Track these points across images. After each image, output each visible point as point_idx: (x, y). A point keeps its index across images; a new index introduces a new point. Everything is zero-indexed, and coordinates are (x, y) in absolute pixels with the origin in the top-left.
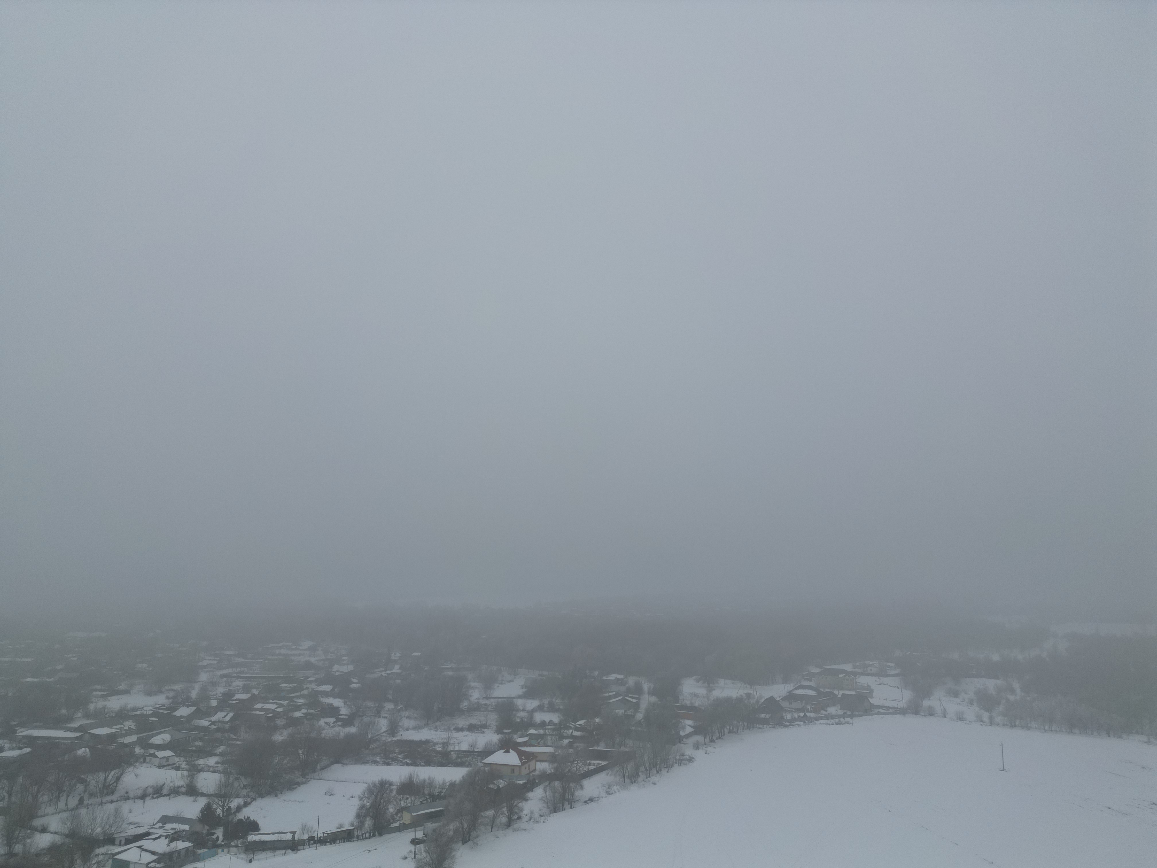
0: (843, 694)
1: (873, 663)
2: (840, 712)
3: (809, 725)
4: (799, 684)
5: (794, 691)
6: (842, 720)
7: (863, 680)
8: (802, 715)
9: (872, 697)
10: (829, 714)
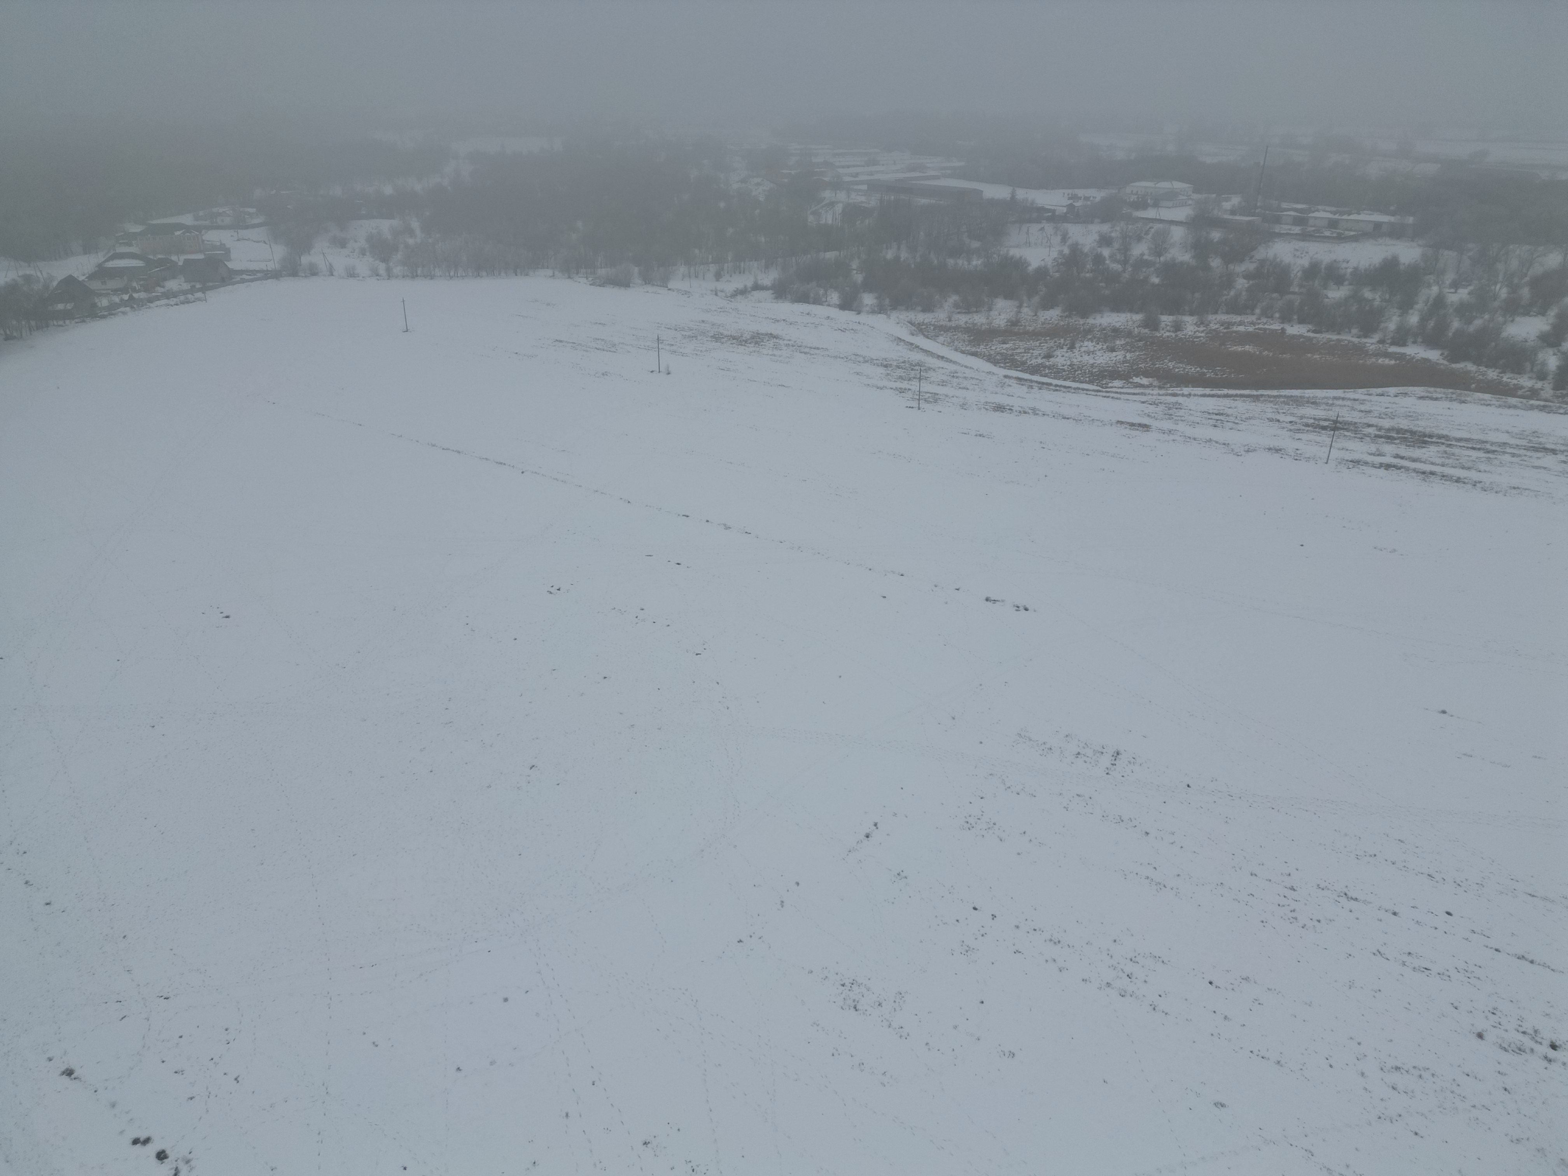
0: (185, 260)
1: (224, 210)
2: (186, 286)
3: (140, 310)
4: (112, 252)
5: (107, 263)
6: (190, 296)
7: (212, 237)
8: (126, 297)
9: (229, 260)
10: (168, 290)
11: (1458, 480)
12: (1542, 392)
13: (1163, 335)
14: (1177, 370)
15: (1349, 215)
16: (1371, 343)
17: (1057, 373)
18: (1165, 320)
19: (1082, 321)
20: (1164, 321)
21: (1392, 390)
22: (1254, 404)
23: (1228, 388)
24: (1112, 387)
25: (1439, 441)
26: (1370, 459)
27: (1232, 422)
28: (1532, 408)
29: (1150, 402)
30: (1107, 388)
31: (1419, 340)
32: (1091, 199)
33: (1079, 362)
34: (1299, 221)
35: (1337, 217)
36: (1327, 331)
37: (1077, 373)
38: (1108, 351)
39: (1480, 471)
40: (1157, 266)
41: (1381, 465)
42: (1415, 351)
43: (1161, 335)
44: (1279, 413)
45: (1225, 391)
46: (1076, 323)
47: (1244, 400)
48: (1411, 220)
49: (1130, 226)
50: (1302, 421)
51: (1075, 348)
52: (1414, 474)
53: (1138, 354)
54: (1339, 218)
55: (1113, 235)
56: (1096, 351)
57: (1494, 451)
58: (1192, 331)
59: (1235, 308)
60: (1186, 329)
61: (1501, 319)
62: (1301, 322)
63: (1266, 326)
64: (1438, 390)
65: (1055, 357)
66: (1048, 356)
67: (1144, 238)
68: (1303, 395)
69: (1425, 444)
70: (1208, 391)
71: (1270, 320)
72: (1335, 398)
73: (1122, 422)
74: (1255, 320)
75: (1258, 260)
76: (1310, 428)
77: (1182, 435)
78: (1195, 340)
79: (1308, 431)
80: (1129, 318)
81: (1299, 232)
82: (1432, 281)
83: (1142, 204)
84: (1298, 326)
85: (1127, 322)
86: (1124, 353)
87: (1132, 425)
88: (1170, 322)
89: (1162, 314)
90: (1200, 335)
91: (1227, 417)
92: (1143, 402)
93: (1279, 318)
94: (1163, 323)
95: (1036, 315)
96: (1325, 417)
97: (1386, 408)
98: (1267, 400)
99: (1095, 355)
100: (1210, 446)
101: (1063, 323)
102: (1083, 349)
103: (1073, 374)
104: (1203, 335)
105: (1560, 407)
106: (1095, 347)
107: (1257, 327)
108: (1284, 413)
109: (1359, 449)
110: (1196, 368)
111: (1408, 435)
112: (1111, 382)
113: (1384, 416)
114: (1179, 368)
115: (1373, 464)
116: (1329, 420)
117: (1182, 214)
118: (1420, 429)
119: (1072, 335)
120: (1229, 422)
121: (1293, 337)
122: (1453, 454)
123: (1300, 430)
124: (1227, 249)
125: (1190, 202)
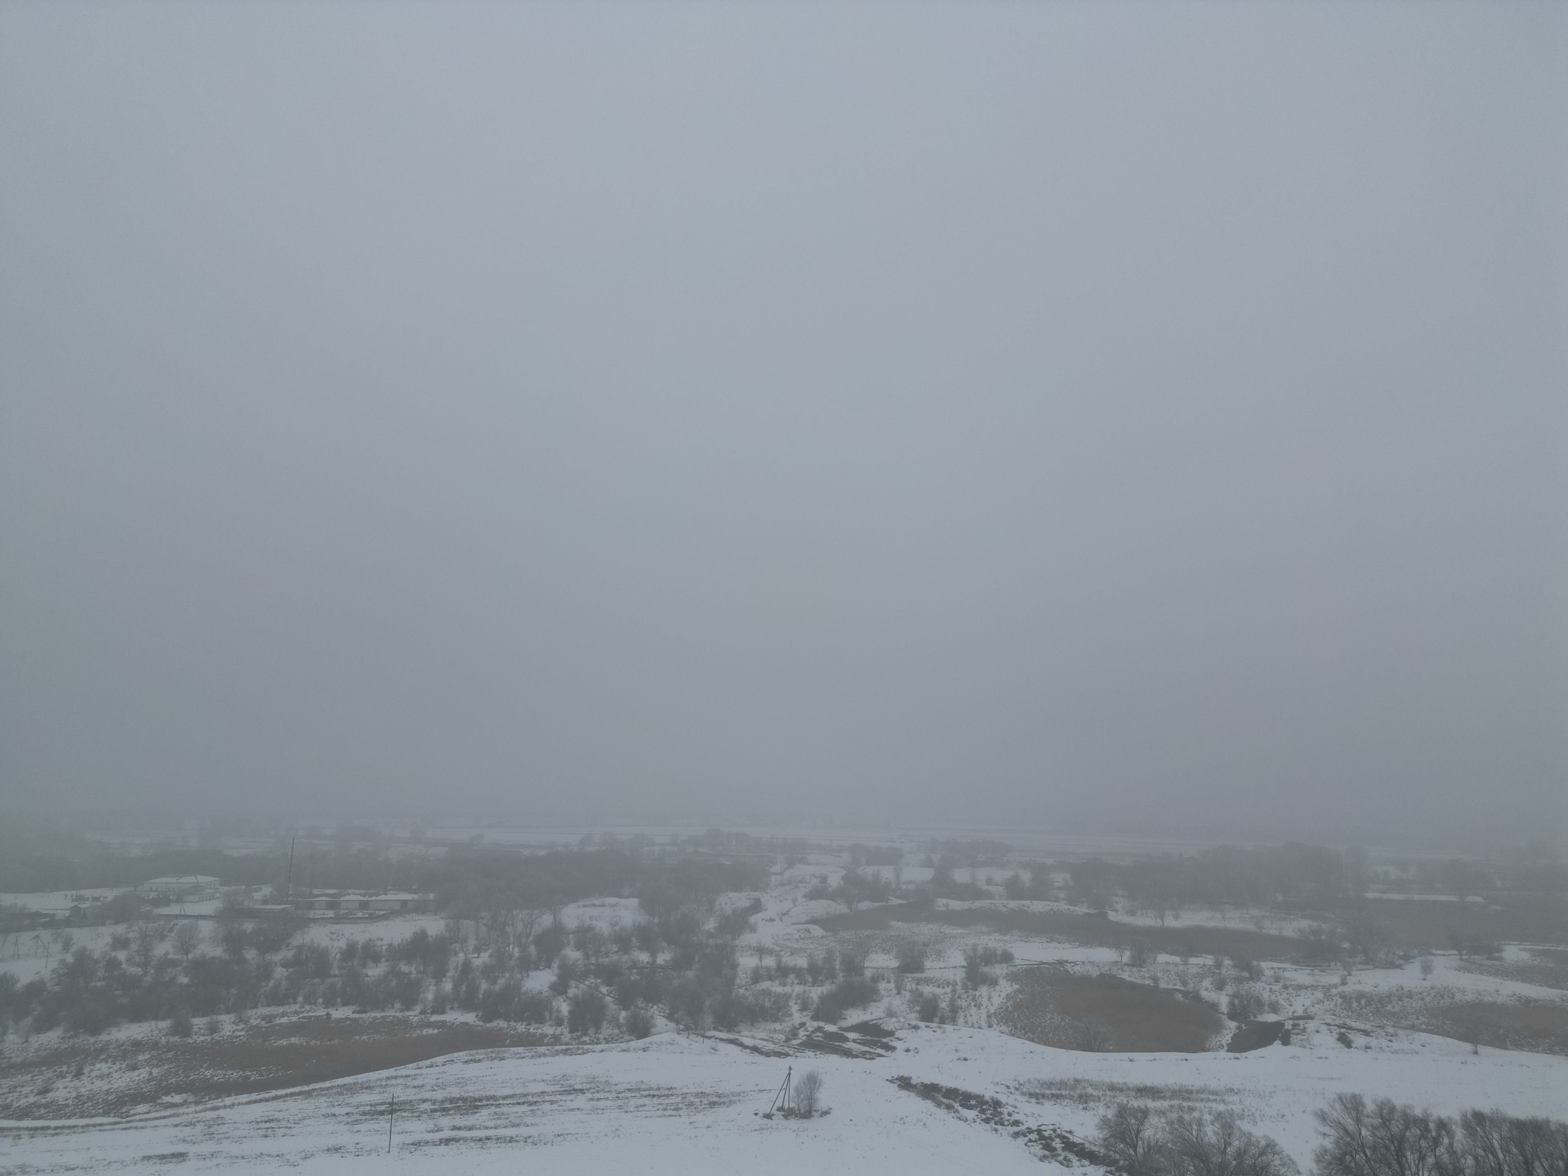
11: (511, 1140)
12: (562, 1037)
13: (196, 1041)
14: (216, 1078)
15: (377, 896)
16: (414, 1015)
17: (58, 1110)
18: (197, 1023)
19: (92, 1040)
20: (197, 1025)
21: (440, 1059)
22: (306, 1101)
23: (276, 1088)
24: (134, 1115)
25: (488, 1103)
26: (429, 1137)
27: (284, 1127)
28: (557, 1053)
29: (185, 1124)
30: (128, 1116)
31: (456, 1005)
32: (102, 899)
33: (89, 1091)
34: (331, 906)
35: (366, 898)
36: (372, 1010)
37: (86, 1106)
38: (127, 1071)
39: (528, 1126)
40: (185, 964)
41: (441, 1141)
42: (454, 1017)
43: (194, 1040)
44: (333, 1106)
45: (274, 1093)
46: (85, 1042)
47: (295, 1099)
48: (431, 896)
49: (151, 925)
50: (358, 1110)
51: (83, 1074)
52: (472, 1144)
53: (166, 1067)
54: (369, 899)
55: (130, 935)
56: (112, 1073)
57: (536, 1102)
58: (230, 1031)
59: (276, 999)
60: (223, 1030)
61: (519, 976)
62: (345, 1004)
63: (311, 1014)
64: (479, 1051)
65: (54, 1090)
66: (45, 1091)
67: (168, 936)
68: (355, 1081)
69: (477, 1109)
70: (254, 1096)
71: (313, 1007)
72: (388, 1078)
73: (149, 1156)
74: (298, 1010)
75: (296, 947)
76: (368, 1117)
77: (227, 1156)
78: (234, 1040)
79: (366, 1120)
80: (154, 1027)
81: (333, 916)
82: (457, 949)
83: (164, 900)
84: (343, 1008)
85: (152, 1031)
86: (149, 1070)
87: (163, 1157)
88: (204, 1025)
89: (194, 1017)
90: (239, 1033)
91: (278, 1123)
92: (177, 1126)
93: (323, 1003)
94: (196, 1027)
95: (26, 1041)
96: (381, 1101)
97: (437, 1079)
98: (320, 1095)
99: (112, 1079)
100: (261, 1162)
101: (67, 1046)
102: (93, 1074)
103: (79, 1109)
104: (242, 1033)
105: (578, 1048)
106: (110, 1068)
107: (301, 1016)
108: (339, 1105)
109: (417, 1128)
110: (238, 1072)
111: (460, 1103)
112: (132, 1109)
113: (436, 1088)
114: (217, 1075)
115: (434, 1142)
116: (385, 1103)
117: (209, 907)
118: (470, 1094)
119: (78, 1058)
120: (281, 1128)
121: (339, 1021)
122: (503, 1114)
123: (357, 1120)
124: (261, 938)
125: (218, 895)
